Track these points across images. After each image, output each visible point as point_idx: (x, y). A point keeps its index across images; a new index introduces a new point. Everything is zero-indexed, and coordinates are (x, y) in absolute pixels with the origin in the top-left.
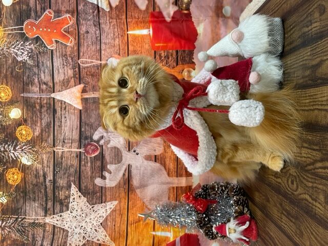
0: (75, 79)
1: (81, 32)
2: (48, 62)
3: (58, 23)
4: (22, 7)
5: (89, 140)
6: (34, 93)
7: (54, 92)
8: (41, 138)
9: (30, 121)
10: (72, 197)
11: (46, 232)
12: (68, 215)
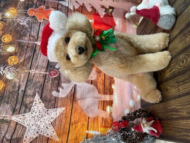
2: (37, 27)
4: (30, 3)
5: (53, 68)
6: (25, 40)
7: (37, 41)
8: (23, 64)
9: (19, 54)
10: (35, 103)
11: (10, 127)
12: (29, 116)
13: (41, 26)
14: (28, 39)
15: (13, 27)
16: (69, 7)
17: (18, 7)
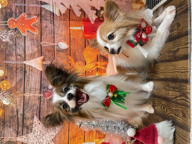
0: (39, 53)
1: (43, 26)
2: (22, 43)
3: (29, 21)
4: (7, 11)
5: (46, 89)
7: (25, 60)
8: (16, 88)
9: (10, 78)
12: (32, 135)
14: (15, 58)
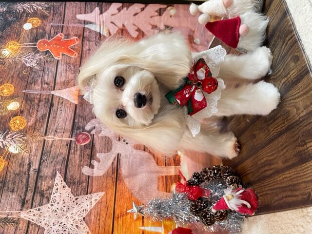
0: (75, 81)
1: (84, 49)
4: (39, 31)
6: (36, 90)
7: (54, 90)
8: (34, 128)
9: (27, 113)
10: (55, 188)
11: (18, 230)
12: (48, 209)
13: (59, 66)
14: (40, 87)
15: (16, 71)
16: (101, 33)
17: (22, 39)
